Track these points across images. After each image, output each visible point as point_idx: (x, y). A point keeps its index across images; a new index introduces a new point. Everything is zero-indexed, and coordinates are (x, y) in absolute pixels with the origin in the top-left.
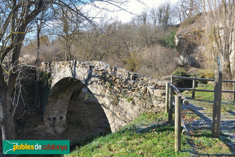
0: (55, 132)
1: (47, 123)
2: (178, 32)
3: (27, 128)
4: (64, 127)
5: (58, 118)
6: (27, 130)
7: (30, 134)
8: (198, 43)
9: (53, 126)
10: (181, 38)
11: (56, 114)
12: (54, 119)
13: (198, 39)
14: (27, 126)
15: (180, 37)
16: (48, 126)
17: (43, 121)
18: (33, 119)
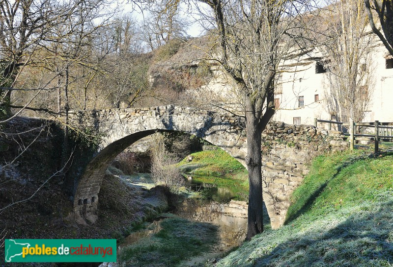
0: (88, 221)
1: (77, 210)
2: (153, 67)
3: (56, 218)
4: (96, 214)
5: (89, 200)
6: (55, 221)
7: (61, 227)
8: (187, 84)
9: (83, 213)
10: (159, 77)
11: (88, 194)
12: (85, 201)
13: (186, 79)
14: (54, 216)
15: (156, 74)
16: (78, 213)
17: (73, 205)
18: (61, 203)
